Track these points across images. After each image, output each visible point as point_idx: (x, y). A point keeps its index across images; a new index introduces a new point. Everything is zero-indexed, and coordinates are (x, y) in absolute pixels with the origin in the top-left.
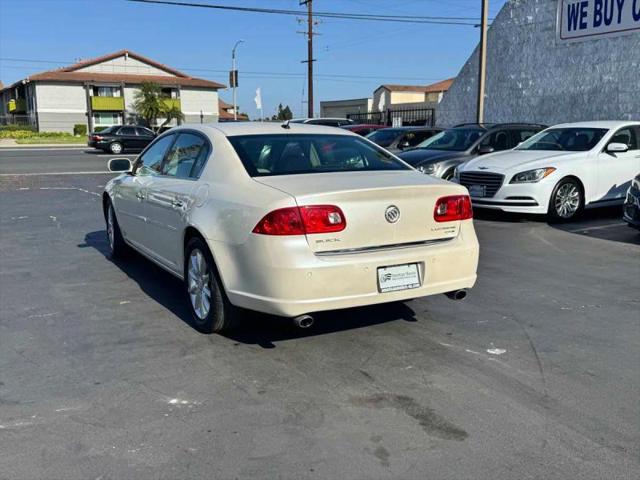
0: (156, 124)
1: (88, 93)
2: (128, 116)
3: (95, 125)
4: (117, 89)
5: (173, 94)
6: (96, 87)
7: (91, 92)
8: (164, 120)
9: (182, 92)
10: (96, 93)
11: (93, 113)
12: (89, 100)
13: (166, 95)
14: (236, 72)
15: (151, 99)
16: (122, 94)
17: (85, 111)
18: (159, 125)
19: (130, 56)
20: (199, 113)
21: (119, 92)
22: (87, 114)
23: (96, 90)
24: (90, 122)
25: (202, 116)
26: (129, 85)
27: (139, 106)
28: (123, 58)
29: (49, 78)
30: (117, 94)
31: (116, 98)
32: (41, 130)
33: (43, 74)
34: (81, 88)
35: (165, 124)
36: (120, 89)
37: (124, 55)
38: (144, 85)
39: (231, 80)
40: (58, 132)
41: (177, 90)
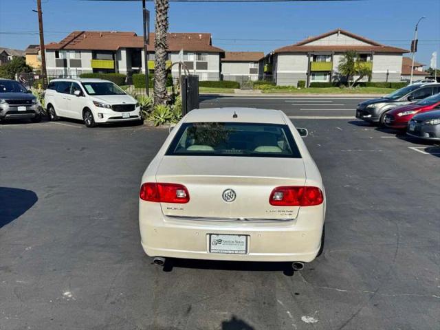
0: (352, 79)
1: (309, 59)
2: (334, 75)
3: (311, 81)
4: (329, 56)
5: (368, 58)
6: (315, 55)
7: (312, 59)
8: (358, 77)
9: (375, 57)
10: (314, 60)
11: (312, 73)
12: (310, 64)
13: (362, 59)
14: (417, 41)
15: (351, 62)
16: (332, 60)
17: (306, 72)
18: (354, 81)
19: (341, 33)
20: (386, 72)
21: (330, 58)
22: (307, 74)
23: (315, 57)
24: (308, 79)
25: (388, 74)
26: (337, 53)
27: (341, 67)
28: (336, 34)
29: (286, 50)
30: (328, 60)
31: (328, 63)
32: (278, 84)
33: (284, 48)
34: (306, 56)
35: (358, 79)
36: (331, 56)
37: (337, 32)
38: (348, 53)
39: (412, 47)
40: (287, 85)
41: (371, 55)
